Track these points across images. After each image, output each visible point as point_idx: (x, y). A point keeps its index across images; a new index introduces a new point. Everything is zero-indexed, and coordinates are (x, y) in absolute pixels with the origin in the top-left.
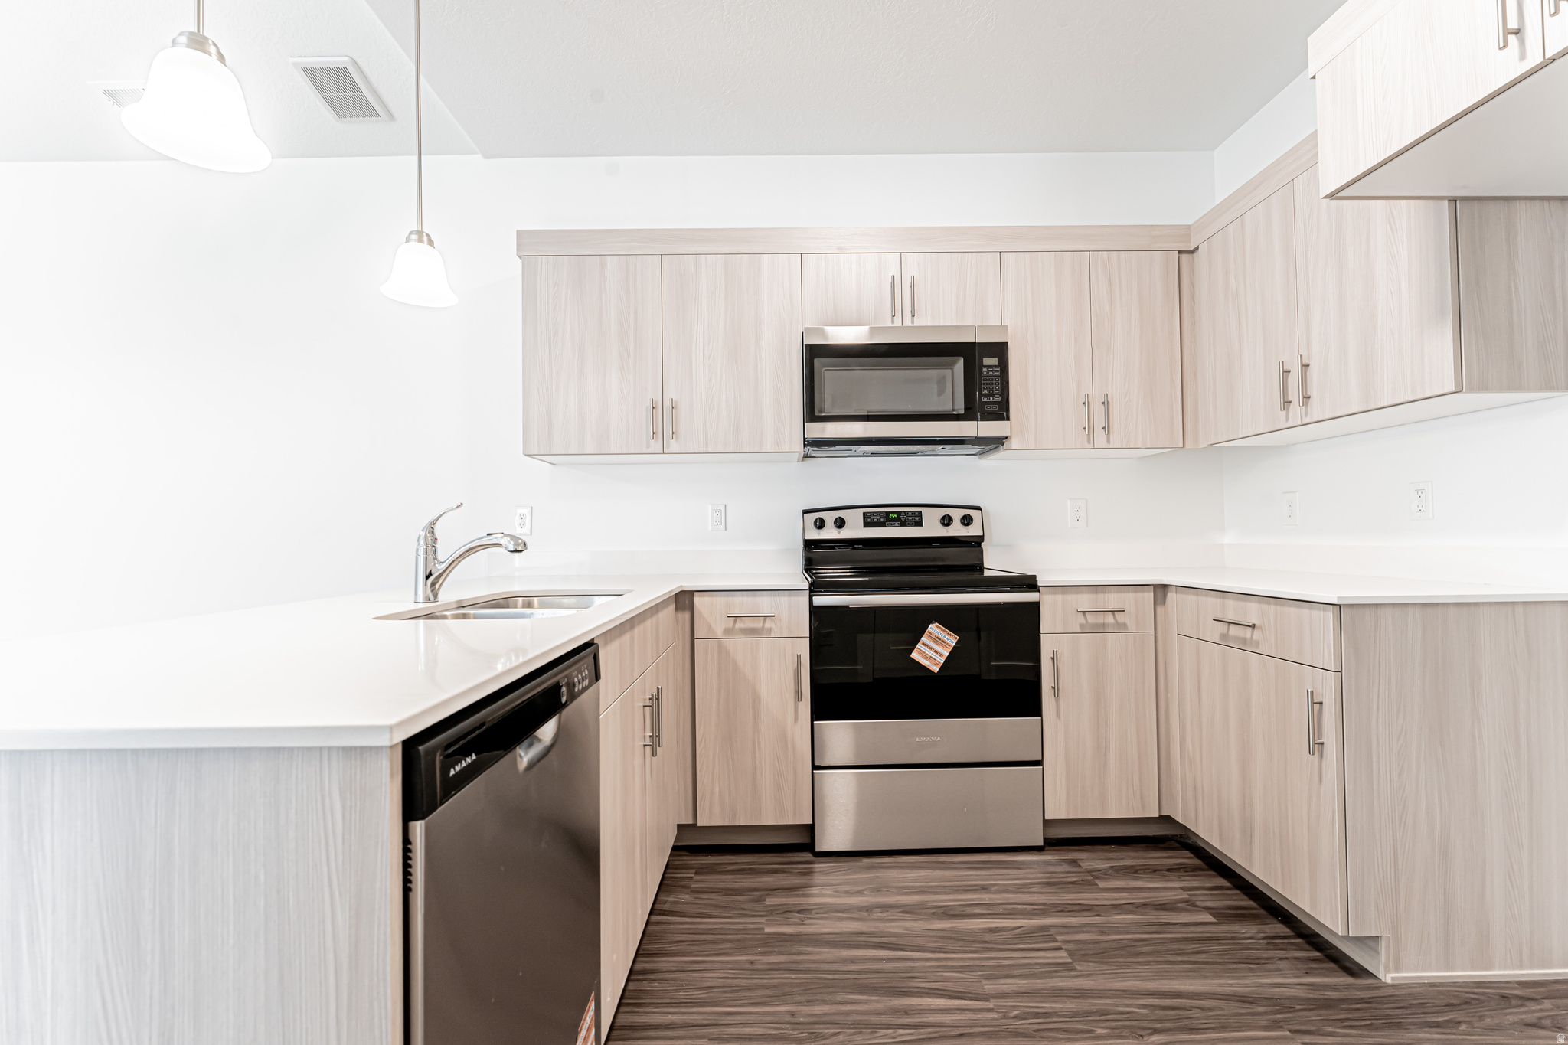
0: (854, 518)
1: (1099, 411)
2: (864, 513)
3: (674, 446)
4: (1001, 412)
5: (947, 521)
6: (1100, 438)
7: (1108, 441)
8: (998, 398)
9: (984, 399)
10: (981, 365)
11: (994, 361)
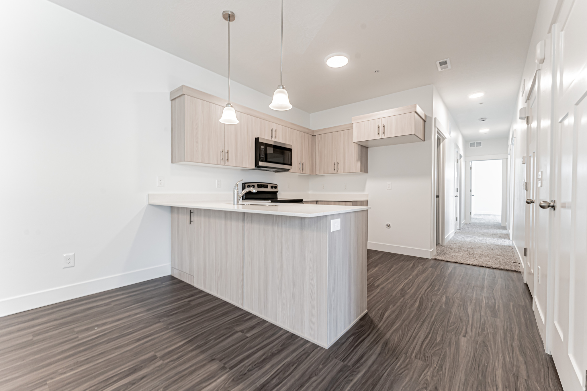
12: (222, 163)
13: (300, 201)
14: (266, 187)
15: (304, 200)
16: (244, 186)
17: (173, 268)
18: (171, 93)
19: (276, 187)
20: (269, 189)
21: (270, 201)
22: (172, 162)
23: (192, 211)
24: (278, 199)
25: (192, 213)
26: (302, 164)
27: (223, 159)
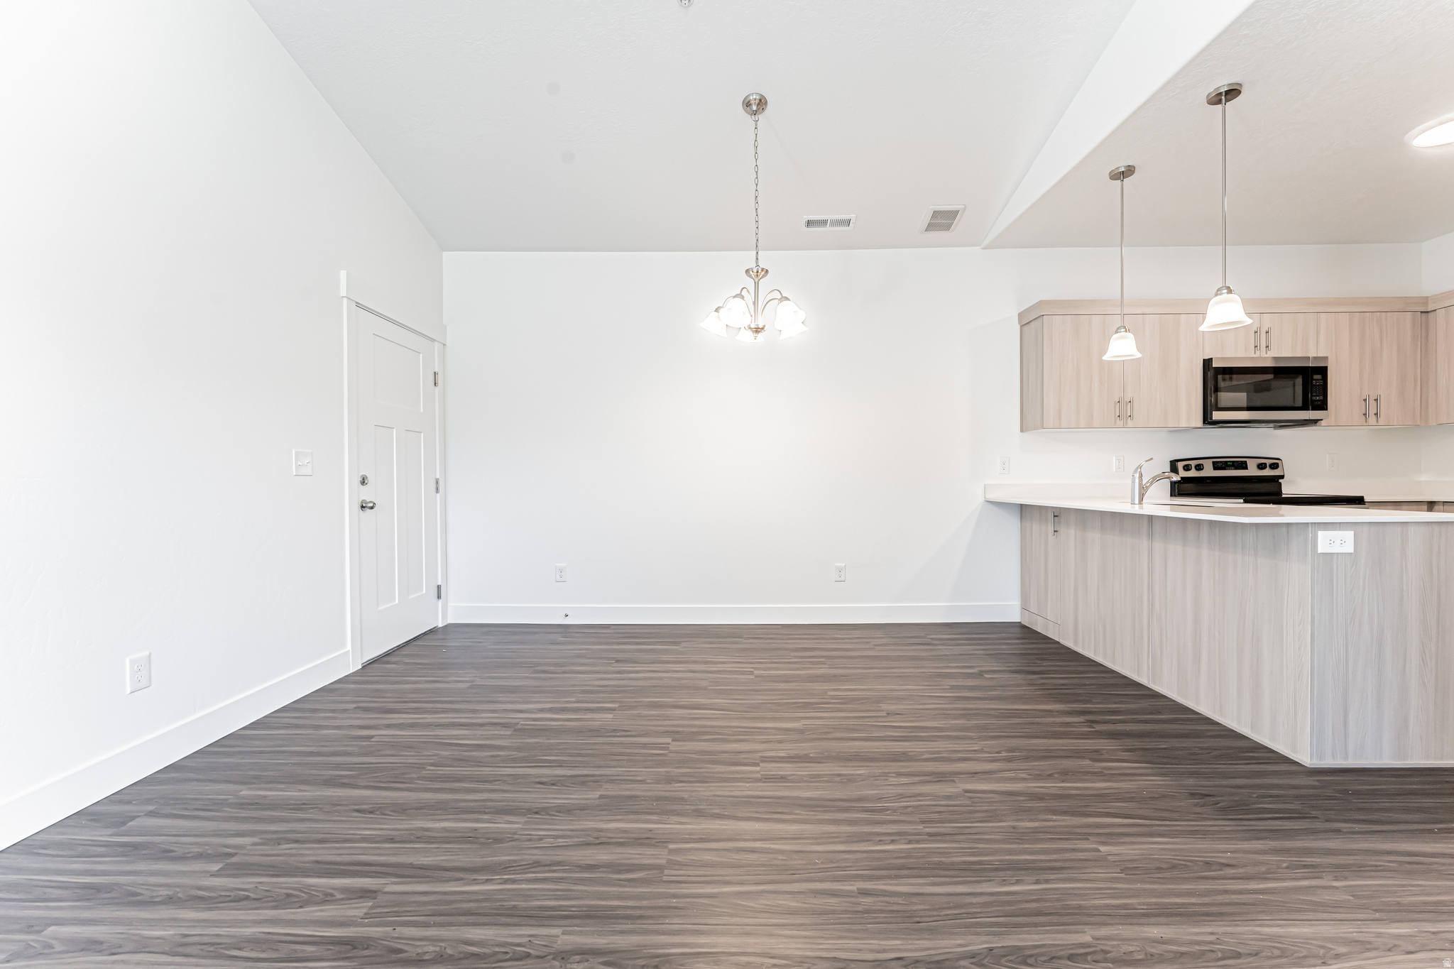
0: (1208, 465)
1: (1373, 404)
2: (1213, 462)
3: (1130, 423)
4: (1323, 406)
5: (1261, 467)
6: (1372, 420)
7: (1377, 422)
8: (1321, 398)
9: (1314, 398)
10: (1312, 379)
11: (1318, 377)
12: (1120, 423)
13: (1358, 501)
14: (1243, 466)
15: (1366, 499)
16: (1174, 466)
17: (1024, 608)
18: (1021, 315)
19: (1274, 466)
20: (1252, 471)
21: (1242, 501)
22: (1022, 431)
23: (1058, 514)
24: (1283, 496)
25: (1057, 516)
26: (1376, 400)
27: (1119, 416)
